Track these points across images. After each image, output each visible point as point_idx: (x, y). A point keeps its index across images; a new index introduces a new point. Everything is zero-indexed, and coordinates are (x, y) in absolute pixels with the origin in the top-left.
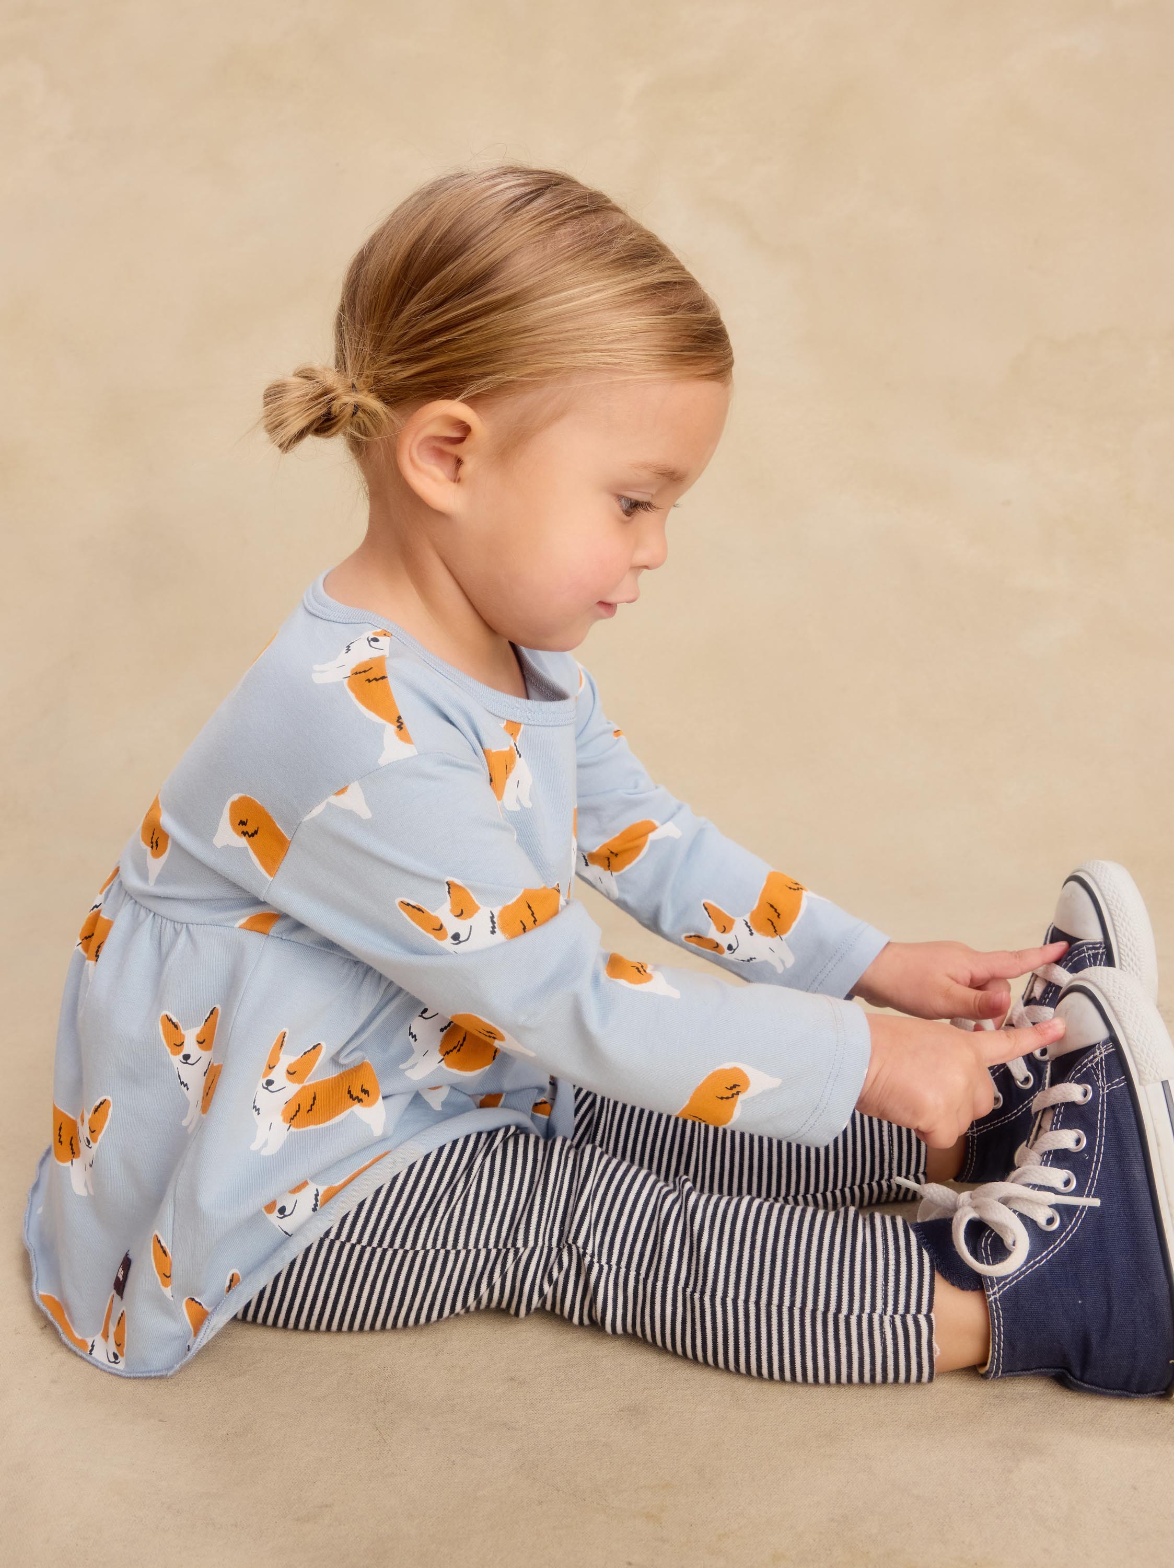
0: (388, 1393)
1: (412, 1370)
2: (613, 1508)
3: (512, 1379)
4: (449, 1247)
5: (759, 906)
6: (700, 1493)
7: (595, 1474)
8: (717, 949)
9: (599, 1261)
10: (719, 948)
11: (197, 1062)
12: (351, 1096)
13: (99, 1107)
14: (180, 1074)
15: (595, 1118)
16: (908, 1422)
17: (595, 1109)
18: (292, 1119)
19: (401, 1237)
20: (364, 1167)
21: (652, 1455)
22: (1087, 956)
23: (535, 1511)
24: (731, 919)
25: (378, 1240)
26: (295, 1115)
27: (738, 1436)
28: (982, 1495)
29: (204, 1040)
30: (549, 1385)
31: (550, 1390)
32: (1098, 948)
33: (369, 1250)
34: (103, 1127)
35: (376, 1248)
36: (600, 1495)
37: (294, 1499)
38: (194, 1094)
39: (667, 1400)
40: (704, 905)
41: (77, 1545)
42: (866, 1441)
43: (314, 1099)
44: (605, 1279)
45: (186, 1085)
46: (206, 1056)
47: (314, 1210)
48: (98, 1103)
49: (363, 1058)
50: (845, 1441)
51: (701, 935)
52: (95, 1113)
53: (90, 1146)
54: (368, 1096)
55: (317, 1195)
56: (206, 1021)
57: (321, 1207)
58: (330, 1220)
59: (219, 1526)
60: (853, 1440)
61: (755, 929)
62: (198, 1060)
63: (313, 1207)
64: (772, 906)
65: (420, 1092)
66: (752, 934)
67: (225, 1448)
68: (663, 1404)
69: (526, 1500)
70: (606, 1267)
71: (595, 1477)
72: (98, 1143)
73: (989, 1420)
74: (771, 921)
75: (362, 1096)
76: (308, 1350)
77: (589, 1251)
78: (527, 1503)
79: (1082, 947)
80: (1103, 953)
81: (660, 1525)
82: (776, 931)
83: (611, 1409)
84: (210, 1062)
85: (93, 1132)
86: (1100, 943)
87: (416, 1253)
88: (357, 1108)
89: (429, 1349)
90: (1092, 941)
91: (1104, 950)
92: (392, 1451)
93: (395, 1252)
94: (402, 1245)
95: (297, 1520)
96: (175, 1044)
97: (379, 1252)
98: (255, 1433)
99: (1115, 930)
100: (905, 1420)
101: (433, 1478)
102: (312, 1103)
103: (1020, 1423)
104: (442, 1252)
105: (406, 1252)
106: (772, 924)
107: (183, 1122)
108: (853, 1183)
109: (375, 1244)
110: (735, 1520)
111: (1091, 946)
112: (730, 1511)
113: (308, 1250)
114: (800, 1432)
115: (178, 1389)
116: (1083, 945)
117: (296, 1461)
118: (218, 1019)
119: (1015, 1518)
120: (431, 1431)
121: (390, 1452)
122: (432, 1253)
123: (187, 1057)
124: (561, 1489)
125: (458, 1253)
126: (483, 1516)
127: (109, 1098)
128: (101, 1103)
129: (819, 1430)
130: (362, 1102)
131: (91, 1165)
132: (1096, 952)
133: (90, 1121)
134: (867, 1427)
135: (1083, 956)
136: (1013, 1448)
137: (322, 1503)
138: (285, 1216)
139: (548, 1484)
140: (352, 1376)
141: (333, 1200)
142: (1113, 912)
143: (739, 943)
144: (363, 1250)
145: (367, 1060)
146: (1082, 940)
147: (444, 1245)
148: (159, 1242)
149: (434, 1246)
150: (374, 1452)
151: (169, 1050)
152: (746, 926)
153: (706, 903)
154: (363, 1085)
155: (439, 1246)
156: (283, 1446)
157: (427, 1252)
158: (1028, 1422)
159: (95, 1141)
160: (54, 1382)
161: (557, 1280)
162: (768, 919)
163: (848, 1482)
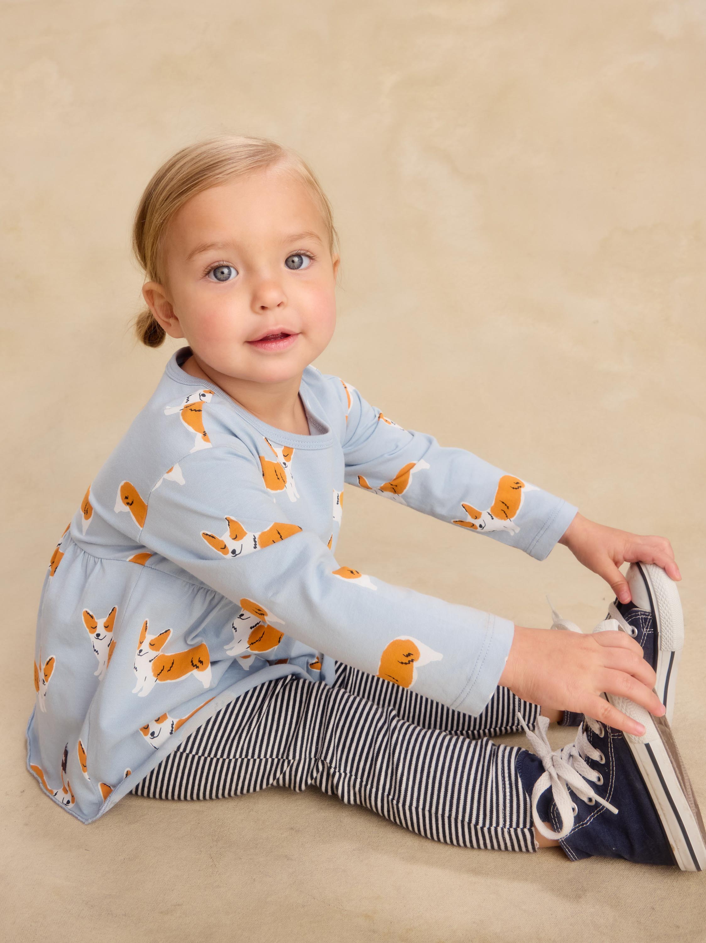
0: (219, 835)
1: (234, 821)
2: (346, 910)
3: (292, 829)
4: (249, 757)
5: (495, 504)
6: (397, 903)
7: (336, 889)
8: (473, 527)
9: (339, 771)
10: (474, 526)
11: (104, 638)
12: (193, 664)
13: (49, 661)
14: (94, 645)
15: (346, 679)
16: (522, 864)
17: (346, 673)
18: (159, 675)
19: (221, 751)
20: (200, 707)
21: (370, 878)
22: (640, 618)
23: (300, 911)
24: (479, 512)
25: (208, 752)
26: (160, 673)
27: (421, 869)
28: (563, 911)
29: (108, 626)
30: (313, 833)
31: (313, 836)
32: (648, 615)
33: (203, 758)
34: (51, 674)
35: (207, 757)
36: (339, 902)
37: (160, 900)
38: (102, 656)
39: (381, 845)
40: (462, 505)
41: (31, 926)
42: (497, 875)
43: (173, 663)
44: (342, 781)
45: (97, 652)
46: (109, 635)
47: (171, 733)
48: (48, 660)
49: (202, 641)
50: (484, 875)
51: (462, 520)
52: (47, 665)
53: (44, 684)
54: (202, 665)
55: (173, 725)
56: (110, 615)
57: (175, 732)
58: (181, 738)
59: (115, 915)
60: (488, 874)
61: (494, 516)
62: (104, 637)
63: (170, 732)
64: (503, 503)
65: (237, 660)
66: (493, 519)
67: (122, 868)
68: (378, 847)
69: (295, 904)
70: (343, 775)
71: (336, 891)
72: (48, 682)
73: (569, 866)
74: (504, 511)
75: (199, 664)
76: (175, 808)
77: (333, 765)
78: (296, 906)
79: (638, 613)
80: (650, 619)
81: (373, 922)
82: (507, 516)
83: (348, 849)
84: (111, 639)
85: (46, 676)
86: (649, 613)
87: (230, 761)
88: (195, 672)
89: (245, 809)
90: (644, 610)
91: (651, 617)
92: (219, 872)
93: (218, 760)
94: (222, 756)
95: (161, 913)
96: (91, 627)
97: (209, 759)
98: (140, 859)
99: (658, 608)
100: (520, 863)
101: (242, 889)
102: (171, 666)
103: (587, 869)
104: (246, 760)
105: (224, 760)
106: (505, 512)
107: (95, 673)
108: (496, 726)
109: (206, 755)
110: (417, 920)
111: (643, 613)
112: (414, 915)
113: (168, 757)
114: (458, 867)
115: (97, 831)
116: (638, 611)
117: (163, 877)
118: (116, 614)
119: (581, 925)
120: (242, 860)
121: (218, 873)
122: (240, 760)
123: (98, 635)
124: (316, 898)
125: (255, 761)
126: (270, 914)
127: (54, 657)
128: (50, 660)
129: (469, 867)
130: (199, 668)
131: (45, 695)
132: (646, 617)
133: (45, 669)
134: (497, 866)
135: (638, 618)
136: (582, 883)
137: (177, 903)
138: (154, 737)
139: (308, 894)
140: (199, 825)
141: (181, 727)
142: (658, 597)
143: (486, 523)
144: (200, 758)
145: (204, 643)
146: (638, 608)
147: (247, 756)
148: (81, 745)
149: (241, 756)
150: (209, 872)
151: (88, 630)
152: (489, 515)
153: (463, 504)
154: (200, 658)
155: (243, 756)
156: (156, 867)
157: (237, 760)
158: (592, 868)
159: (47, 681)
160: (26, 825)
161: (316, 777)
162: (502, 510)
163: (484, 900)
